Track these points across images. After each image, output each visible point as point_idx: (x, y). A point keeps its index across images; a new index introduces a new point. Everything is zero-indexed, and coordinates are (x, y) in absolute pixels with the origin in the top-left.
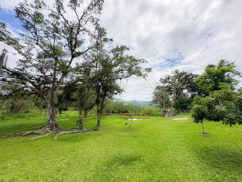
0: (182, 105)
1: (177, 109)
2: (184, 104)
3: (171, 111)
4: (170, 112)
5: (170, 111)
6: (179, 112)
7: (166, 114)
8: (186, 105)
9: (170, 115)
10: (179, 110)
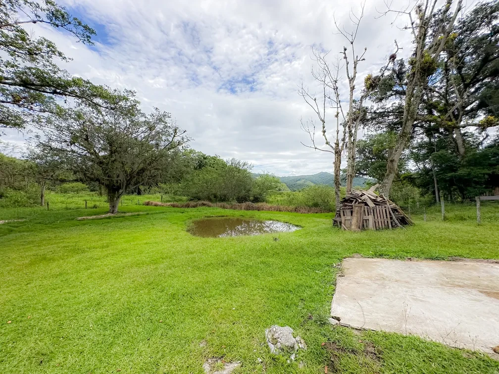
0: (449, 175)
1: (426, 193)
2: (462, 172)
3: (379, 199)
4: (371, 204)
5: (374, 201)
6: (432, 203)
7: (348, 212)
8: (469, 174)
9: (371, 218)
10: (434, 193)
